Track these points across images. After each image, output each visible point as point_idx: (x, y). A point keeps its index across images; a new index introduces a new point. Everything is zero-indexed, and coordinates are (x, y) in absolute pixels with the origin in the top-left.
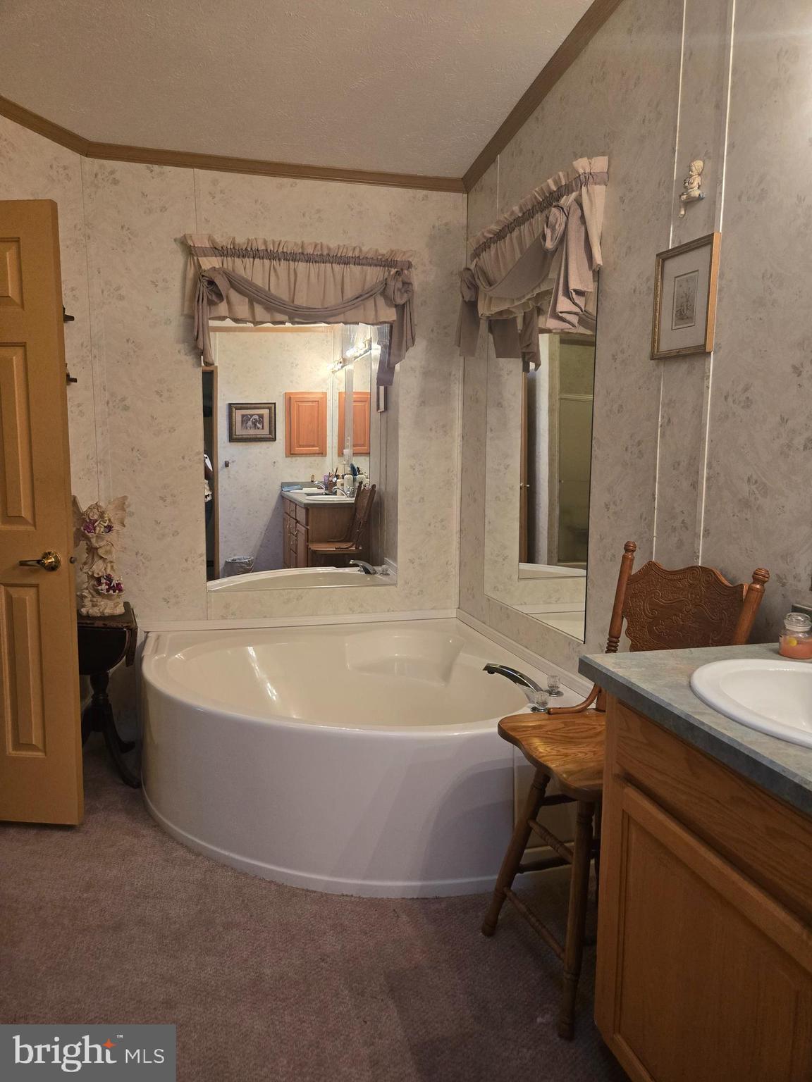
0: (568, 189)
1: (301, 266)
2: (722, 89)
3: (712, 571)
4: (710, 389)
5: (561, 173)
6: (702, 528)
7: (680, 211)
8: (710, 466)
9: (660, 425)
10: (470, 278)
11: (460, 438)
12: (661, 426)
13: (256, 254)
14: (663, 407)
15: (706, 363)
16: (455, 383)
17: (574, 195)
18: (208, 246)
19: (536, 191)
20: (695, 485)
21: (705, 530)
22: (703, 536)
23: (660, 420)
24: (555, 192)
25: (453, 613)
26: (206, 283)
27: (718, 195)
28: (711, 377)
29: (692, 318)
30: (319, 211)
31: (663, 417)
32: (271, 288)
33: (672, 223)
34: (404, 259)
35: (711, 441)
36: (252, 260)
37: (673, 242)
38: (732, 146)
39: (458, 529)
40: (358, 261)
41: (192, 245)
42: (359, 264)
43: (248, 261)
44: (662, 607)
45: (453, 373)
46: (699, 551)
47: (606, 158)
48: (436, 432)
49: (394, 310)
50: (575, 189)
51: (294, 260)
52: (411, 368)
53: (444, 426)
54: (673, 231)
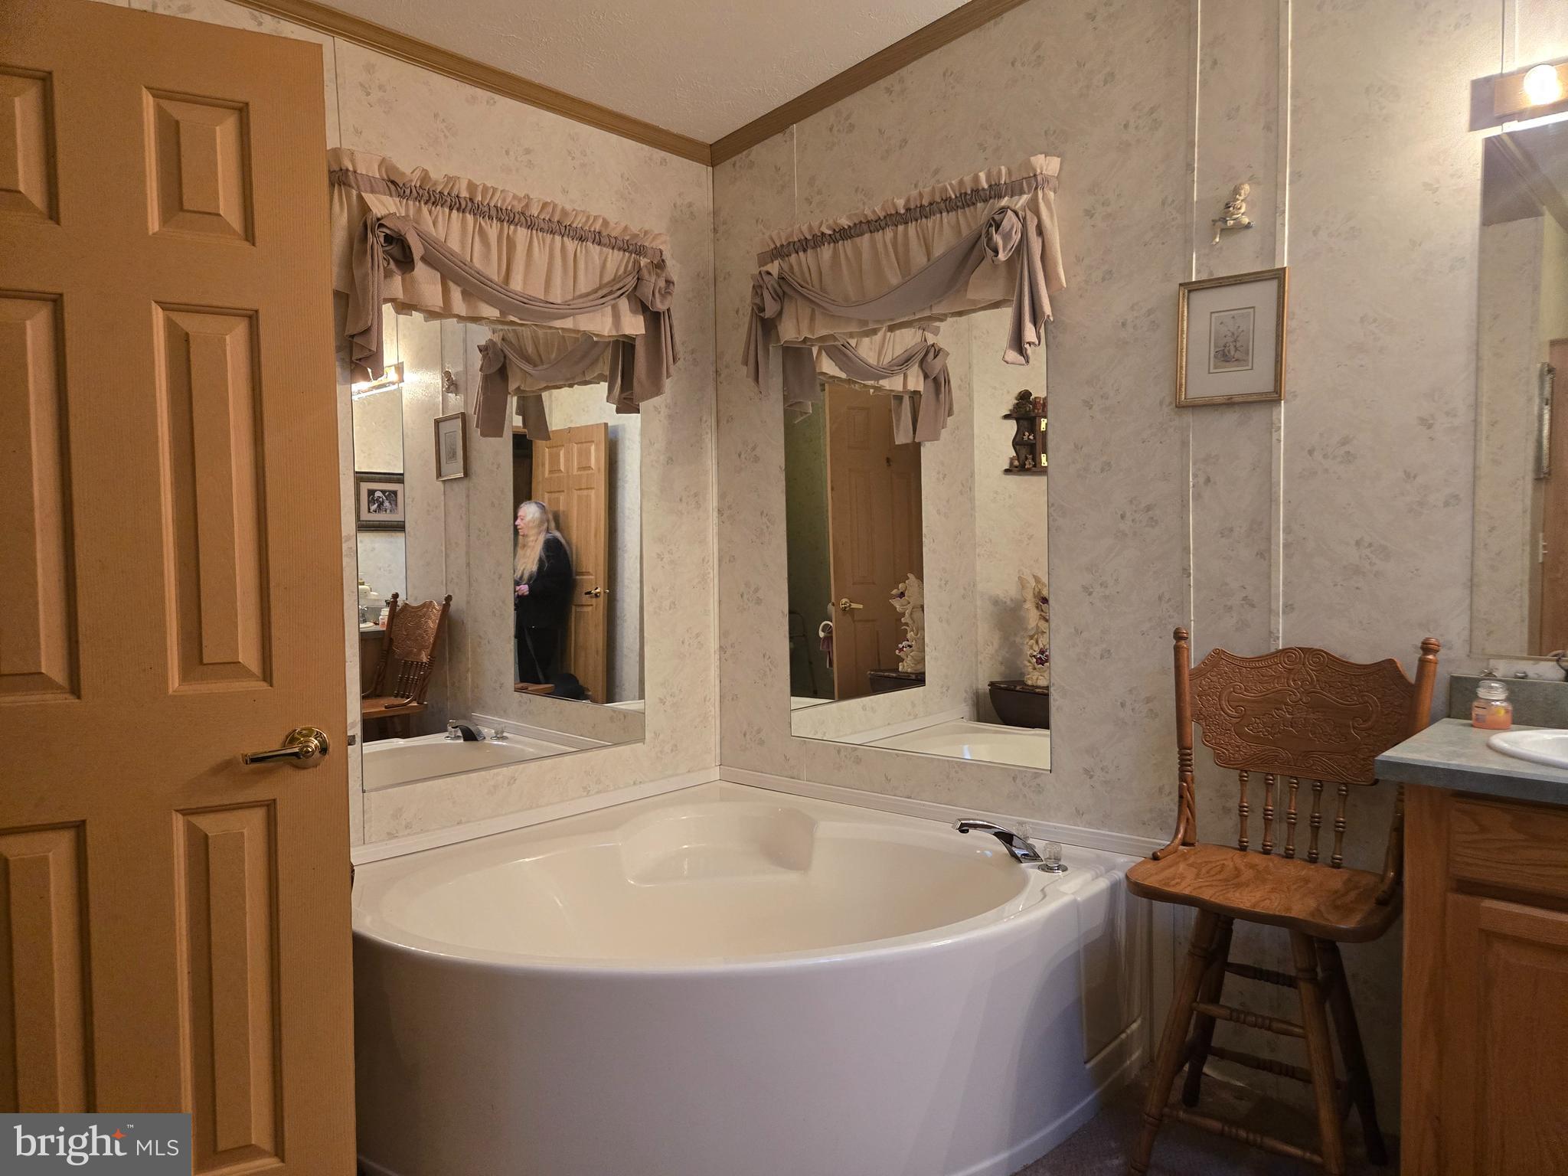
0: (1015, 189)
1: (522, 234)
2: (1277, 110)
3: (1322, 651)
4: (1282, 443)
5: (1003, 168)
6: (1281, 603)
7: (1215, 238)
8: (1288, 530)
9: (1191, 484)
10: (776, 286)
11: (716, 514)
12: (1194, 486)
13: (456, 205)
14: (1194, 464)
15: (1274, 413)
16: (707, 433)
17: (1025, 198)
18: (377, 176)
19: (951, 184)
20: (1265, 554)
21: (1285, 606)
22: (1284, 612)
23: (1191, 480)
24: (983, 189)
25: (715, 774)
26: (382, 240)
27: (1278, 227)
28: (1282, 428)
29: (1246, 361)
30: (528, 151)
31: (1195, 476)
32: (475, 260)
33: (1194, 250)
34: (654, 245)
35: (1288, 502)
36: (447, 210)
37: (1198, 271)
38: (1297, 175)
39: (717, 646)
40: (598, 239)
41: (351, 168)
42: (599, 244)
43: (442, 212)
44: (1248, 701)
45: (704, 419)
46: (1278, 630)
47: (1059, 159)
48: (687, 503)
49: (641, 318)
50: (1026, 190)
51: (510, 222)
52: (655, 407)
53: (696, 495)
54: (1197, 259)
